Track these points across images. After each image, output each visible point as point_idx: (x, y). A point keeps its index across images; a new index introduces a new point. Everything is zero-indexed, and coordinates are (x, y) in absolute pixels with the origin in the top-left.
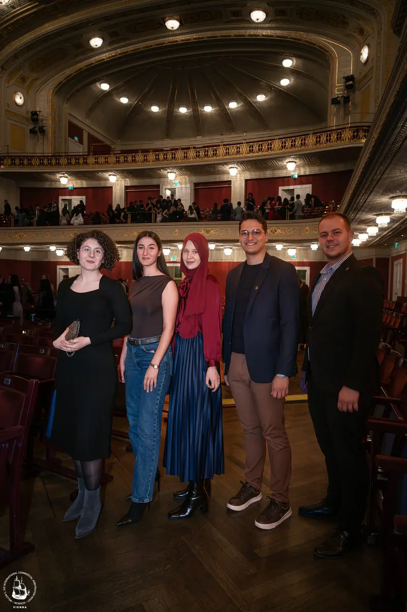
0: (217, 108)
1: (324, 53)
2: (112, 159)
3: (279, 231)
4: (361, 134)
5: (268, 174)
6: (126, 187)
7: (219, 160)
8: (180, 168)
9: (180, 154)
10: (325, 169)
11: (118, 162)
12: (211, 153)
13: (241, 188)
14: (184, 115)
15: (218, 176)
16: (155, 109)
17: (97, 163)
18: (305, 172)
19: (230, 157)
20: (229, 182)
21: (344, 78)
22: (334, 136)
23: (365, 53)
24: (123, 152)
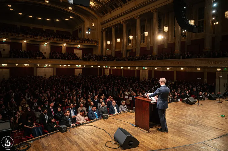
5: (72, 46)
6: (27, 44)
13: (65, 49)
15: (59, 45)
20: (62, 47)
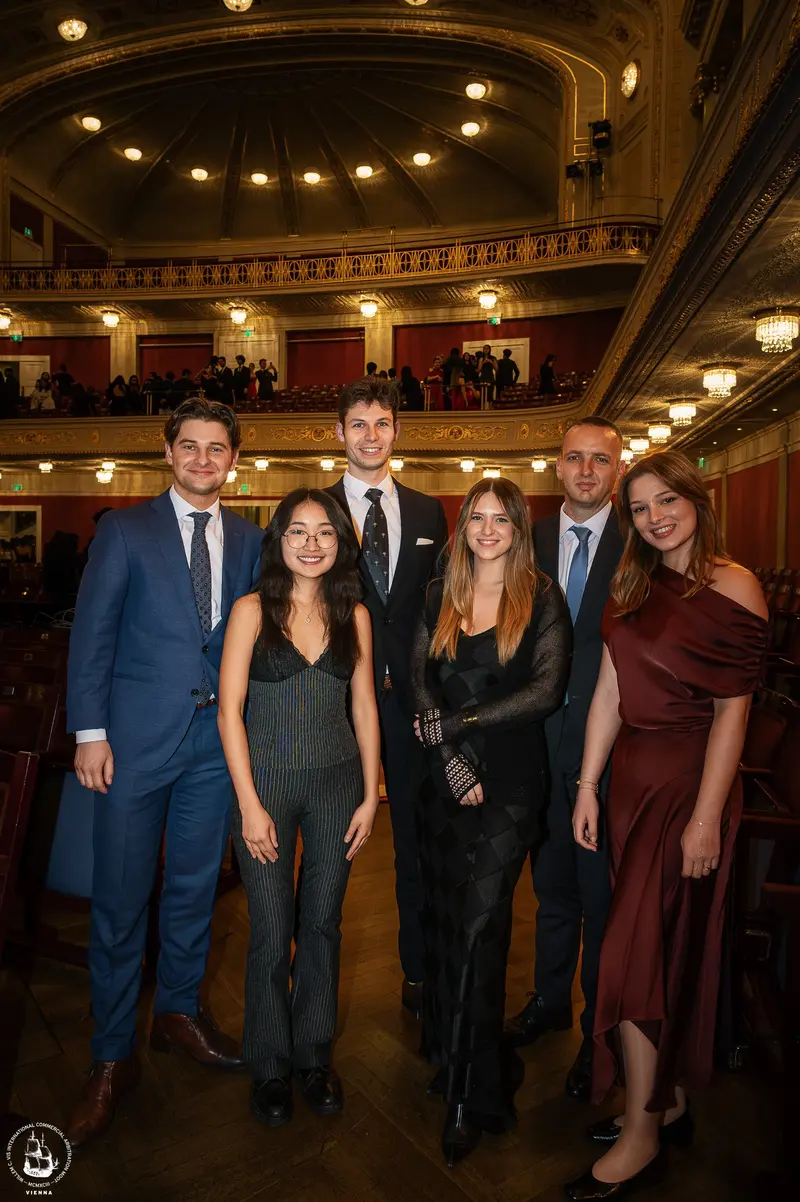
0: (333, 177)
1: (550, 76)
2: (109, 277)
3: (466, 433)
4: (627, 238)
5: (441, 315)
6: (141, 339)
7: (339, 284)
8: (257, 300)
9: (255, 271)
10: (555, 308)
11: (123, 284)
12: (321, 269)
13: (384, 342)
14: (260, 189)
15: (336, 317)
16: (199, 174)
17: (76, 285)
18: (515, 313)
19: (362, 278)
20: (360, 331)
21: (590, 125)
22: (573, 241)
23: (631, 78)
24: (131, 263)
